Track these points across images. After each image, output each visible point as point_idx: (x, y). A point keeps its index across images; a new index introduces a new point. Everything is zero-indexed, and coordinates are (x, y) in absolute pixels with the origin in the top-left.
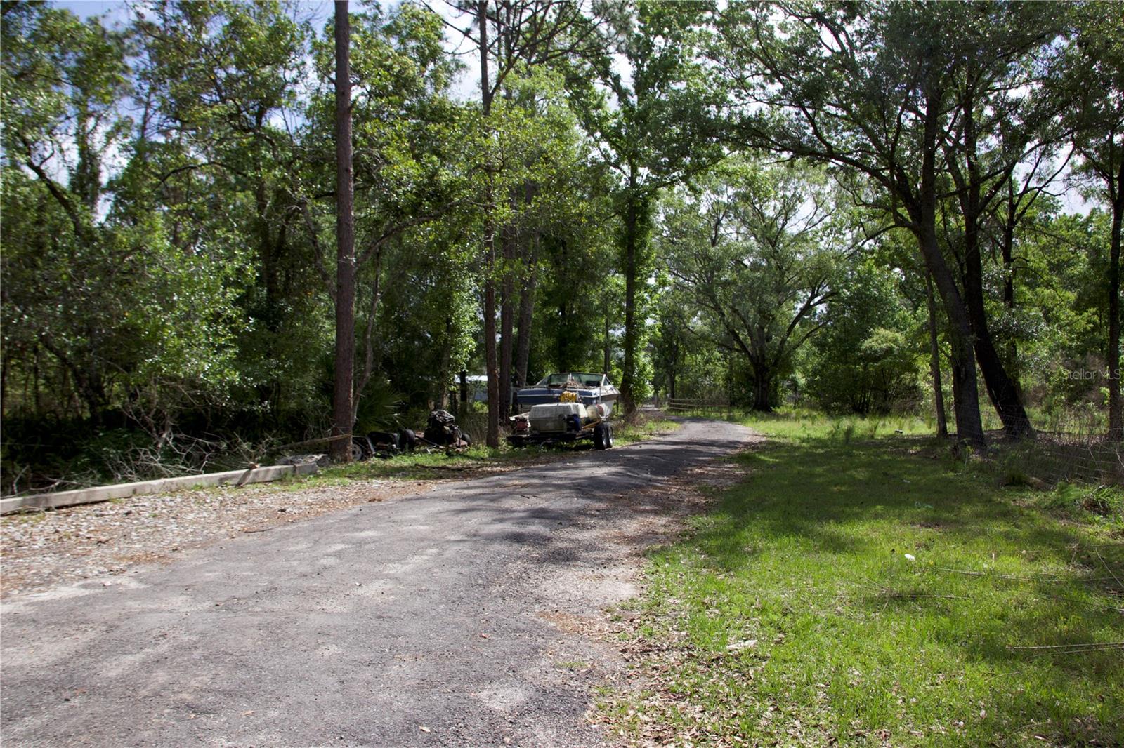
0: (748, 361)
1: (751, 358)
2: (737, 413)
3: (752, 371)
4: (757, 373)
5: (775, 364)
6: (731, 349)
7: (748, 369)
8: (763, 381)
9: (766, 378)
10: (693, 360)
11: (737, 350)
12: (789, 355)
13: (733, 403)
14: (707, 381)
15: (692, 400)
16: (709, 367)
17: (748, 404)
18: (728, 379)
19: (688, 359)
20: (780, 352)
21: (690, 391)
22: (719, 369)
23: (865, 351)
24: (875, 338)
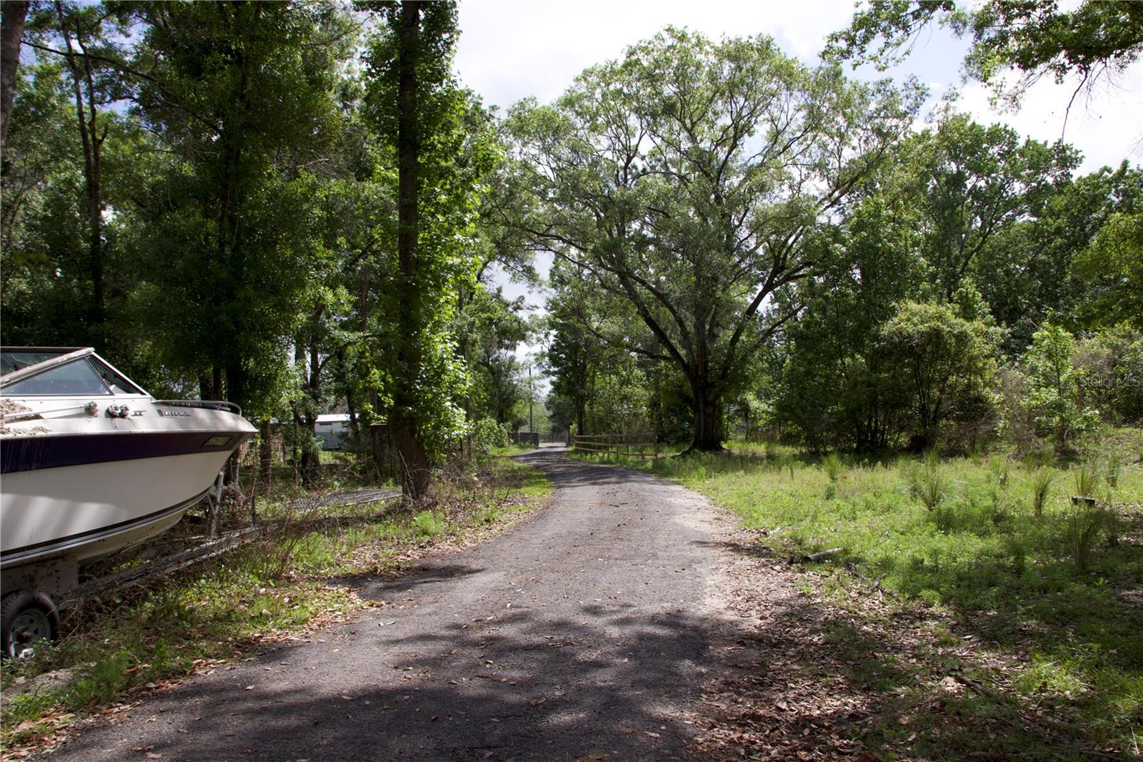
0: (681, 374)
1: (686, 367)
2: (668, 454)
3: (688, 387)
4: (696, 390)
5: (724, 376)
6: (657, 358)
7: (681, 387)
8: (706, 403)
9: (711, 397)
10: (604, 383)
11: (665, 358)
12: (744, 360)
13: (662, 438)
14: (625, 409)
15: (604, 435)
16: (627, 390)
17: (684, 439)
18: (653, 404)
19: (599, 382)
20: (730, 356)
21: (603, 424)
22: (639, 391)
23: (889, 339)
24: (903, 316)
